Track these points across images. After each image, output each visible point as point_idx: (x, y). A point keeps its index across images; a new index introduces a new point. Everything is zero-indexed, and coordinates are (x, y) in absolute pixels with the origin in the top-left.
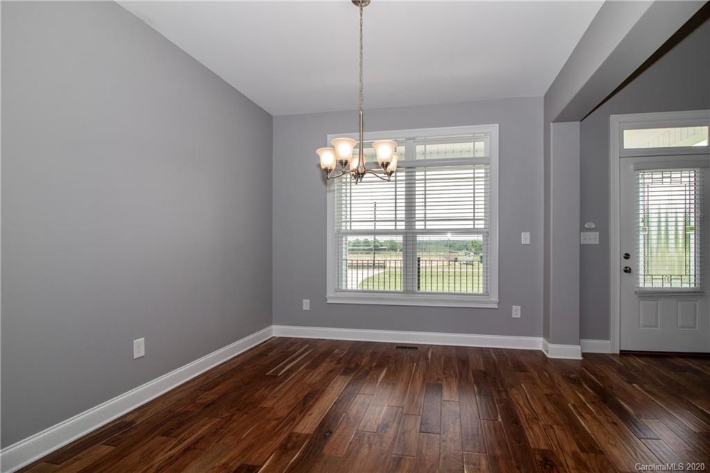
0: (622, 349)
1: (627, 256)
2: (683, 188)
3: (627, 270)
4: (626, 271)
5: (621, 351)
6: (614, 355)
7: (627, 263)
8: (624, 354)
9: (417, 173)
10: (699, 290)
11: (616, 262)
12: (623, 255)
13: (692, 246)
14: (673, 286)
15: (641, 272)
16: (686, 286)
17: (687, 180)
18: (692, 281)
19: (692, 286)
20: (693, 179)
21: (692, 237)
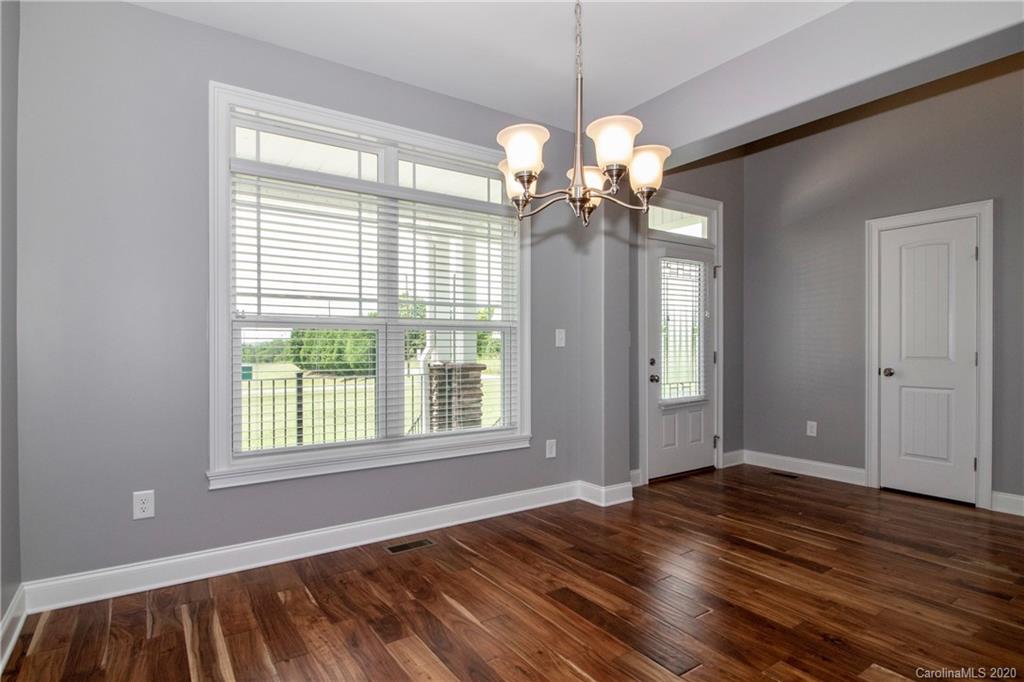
0: (650, 478)
1: (653, 362)
2: (692, 284)
3: (655, 380)
4: (652, 380)
5: (650, 480)
6: (645, 485)
7: (652, 370)
8: (653, 482)
9: (401, 212)
10: (703, 399)
12: (649, 361)
14: (685, 395)
16: (693, 394)
17: (694, 274)
21: (698, 339)
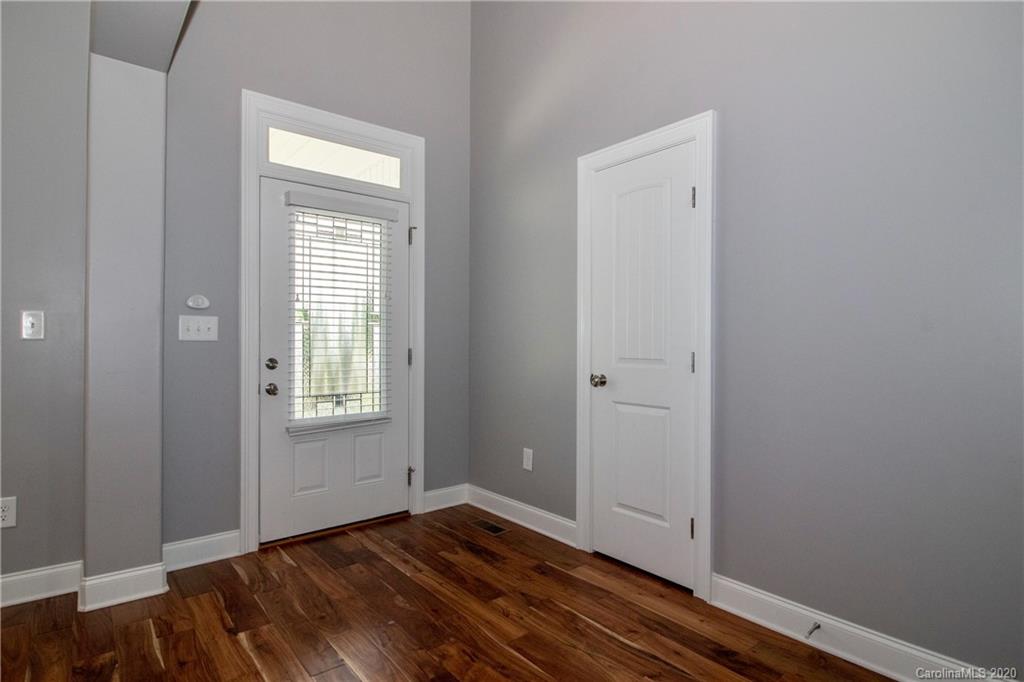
0: (263, 541)
1: (272, 364)
2: (364, 250)
3: (272, 391)
4: (268, 392)
5: (261, 544)
7: (270, 377)
8: (266, 548)
10: (385, 415)
11: (251, 376)
12: (265, 361)
13: (377, 344)
14: (350, 412)
15: (298, 392)
16: (367, 410)
17: (370, 236)
18: (377, 401)
19: (377, 409)
20: (377, 237)
21: (377, 330)
